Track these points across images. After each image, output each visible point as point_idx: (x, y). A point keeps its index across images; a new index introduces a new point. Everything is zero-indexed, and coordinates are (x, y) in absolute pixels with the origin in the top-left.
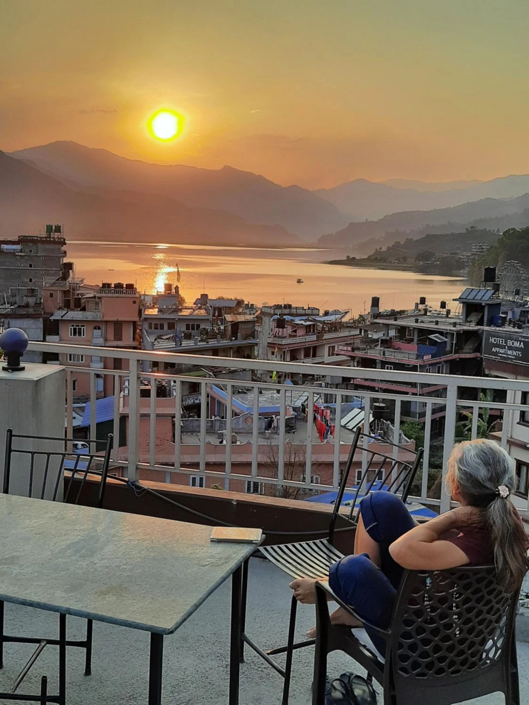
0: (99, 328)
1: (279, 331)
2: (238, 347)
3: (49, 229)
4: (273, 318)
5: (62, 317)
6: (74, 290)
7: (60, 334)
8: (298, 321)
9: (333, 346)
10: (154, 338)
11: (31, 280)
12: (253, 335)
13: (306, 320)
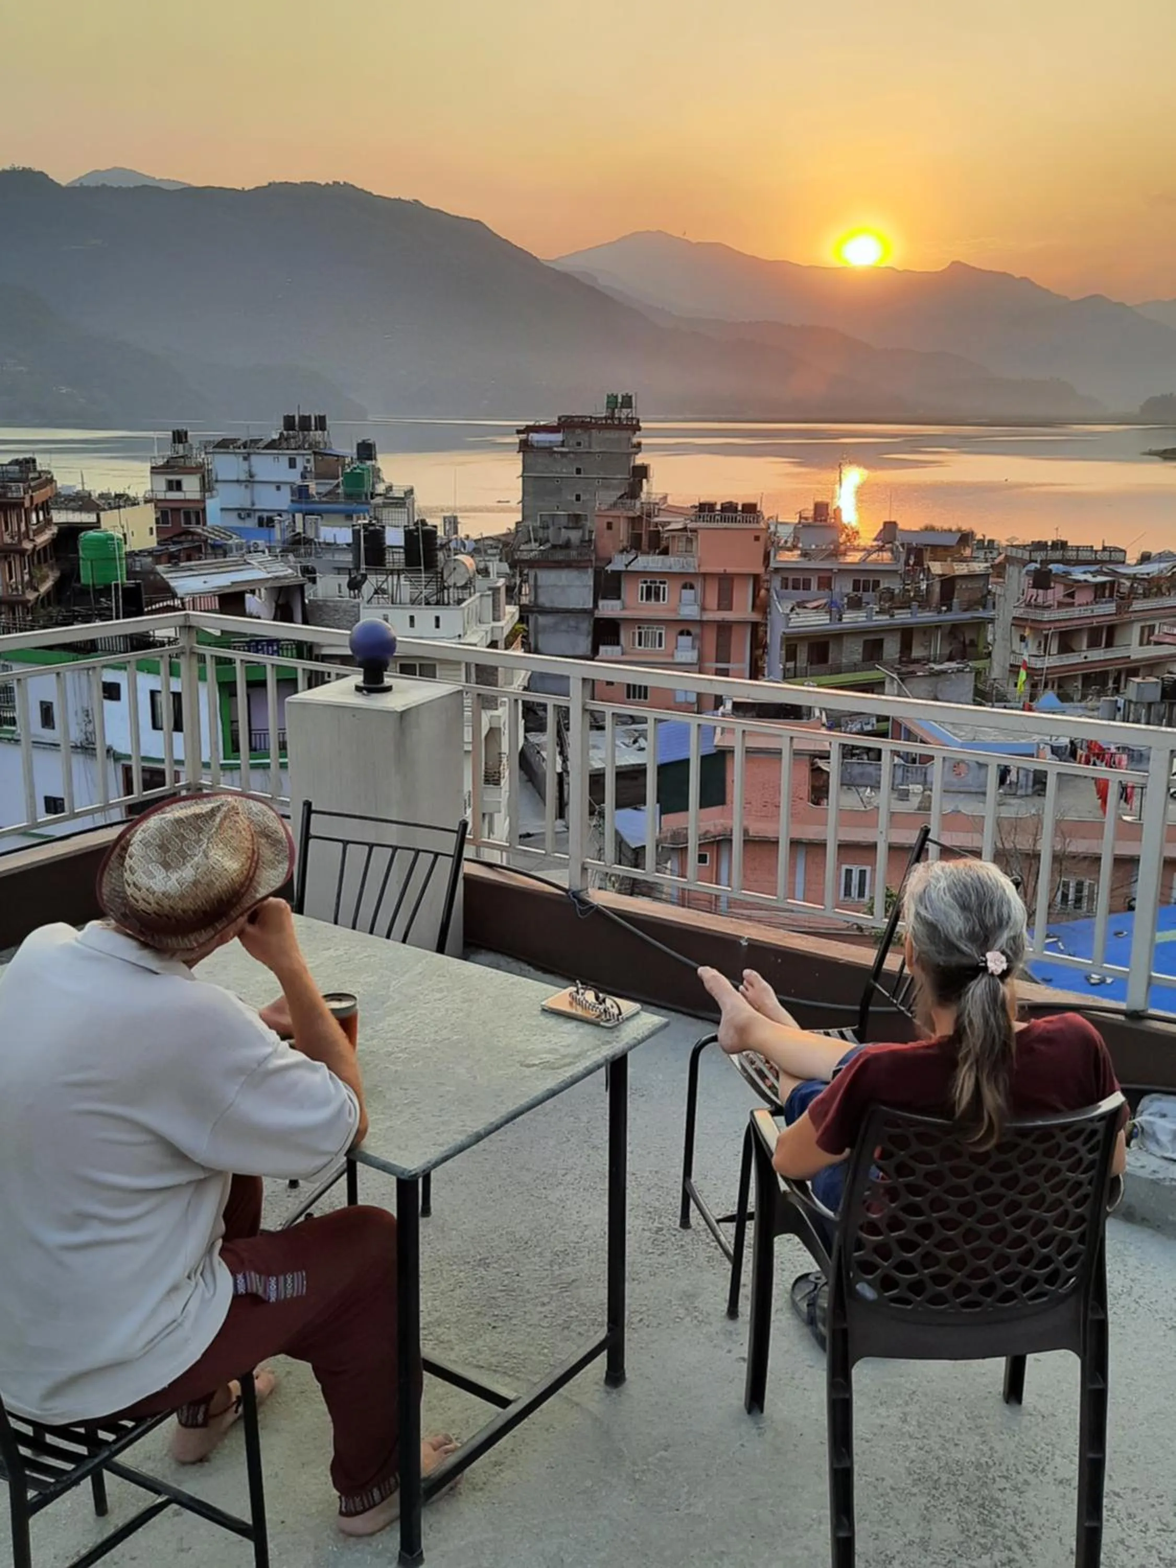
0: (692, 587)
1: (1038, 595)
2: (953, 625)
3: (612, 402)
4: (1026, 568)
5: (627, 566)
6: (649, 515)
7: (623, 596)
8: (1078, 574)
9: (1150, 626)
10: (790, 607)
11: (578, 498)
12: (984, 600)
13: (1094, 574)
